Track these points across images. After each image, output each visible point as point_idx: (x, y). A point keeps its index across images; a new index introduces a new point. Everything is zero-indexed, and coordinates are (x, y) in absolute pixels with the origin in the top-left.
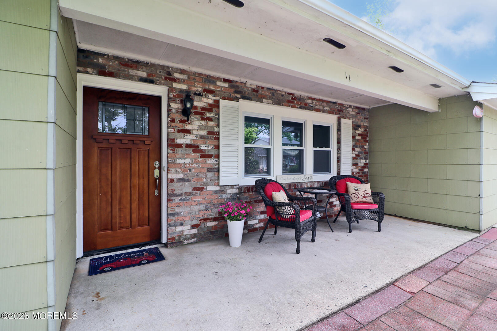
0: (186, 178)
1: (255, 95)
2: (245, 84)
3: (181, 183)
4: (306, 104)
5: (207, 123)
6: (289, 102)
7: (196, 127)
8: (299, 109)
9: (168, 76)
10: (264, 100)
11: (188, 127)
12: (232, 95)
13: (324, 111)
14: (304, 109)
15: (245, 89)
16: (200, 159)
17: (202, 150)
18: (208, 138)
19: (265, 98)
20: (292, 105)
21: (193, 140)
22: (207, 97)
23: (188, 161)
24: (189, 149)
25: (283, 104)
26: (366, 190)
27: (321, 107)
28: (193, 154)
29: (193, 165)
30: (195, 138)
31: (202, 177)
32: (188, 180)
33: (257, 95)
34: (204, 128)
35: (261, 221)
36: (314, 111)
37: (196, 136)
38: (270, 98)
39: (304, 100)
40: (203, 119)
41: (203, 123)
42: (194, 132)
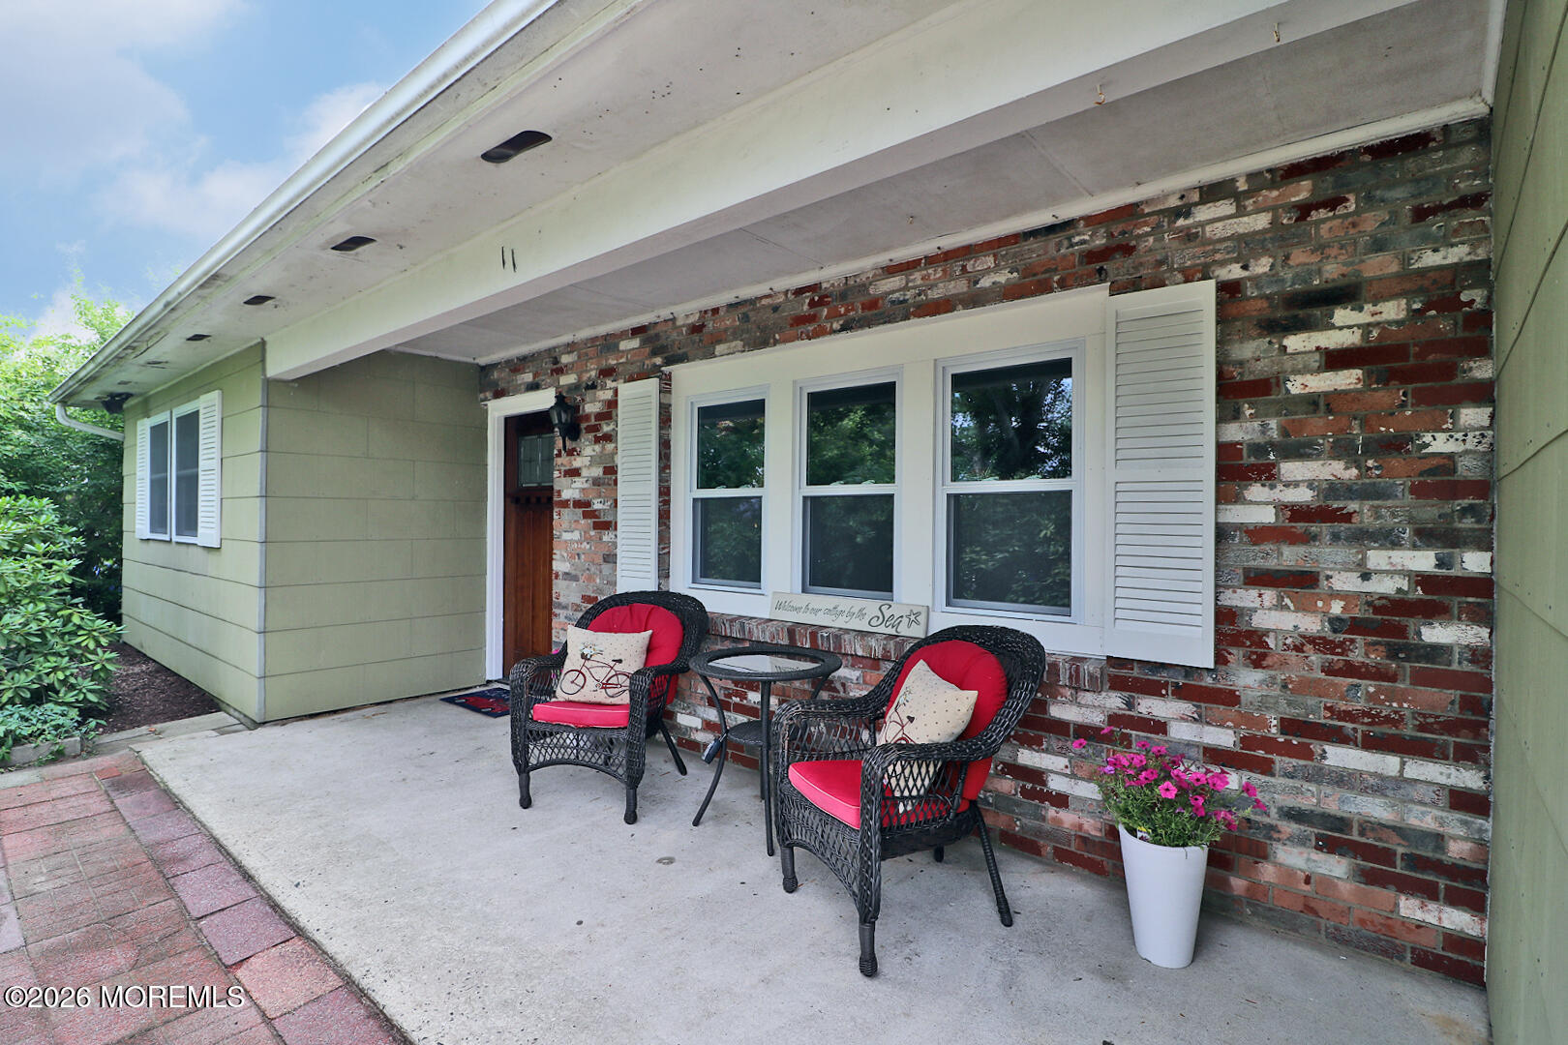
0: (574, 573)
1: (694, 343)
2: (674, 320)
3: (567, 582)
4: (873, 304)
5: (603, 448)
6: (800, 320)
7: (586, 461)
8: (843, 334)
9: (555, 367)
10: (719, 349)
11: (578, 462)
12: (647, 362)
13: (975, 299)
14: (861, 327)
15: (674, 335)
16: (592, 533)
17: (596, 511)
18: (604, 484)
19: (719, 342)
20: (810, 328)
21: (583, 489)
22: (604, 388)
23: (576, 536)
24: (577, 510)
25: (777, 336)
27: (959, 287)
28: (583, 522)
29: (583, 546)
30: (586, 486)
31: (594, 574)
32: (575, 578)
33: (700, 340)
34: (598, 460)
36: (914, 321)
37: (587, 481)
38: (736, 334)
39: (863, 287)
40: (597, 440)
41: (597, 448)
42: (585, 473)
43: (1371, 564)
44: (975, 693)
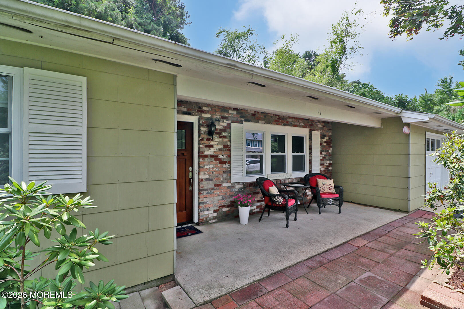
0: (211, 178)
1: (253, 118)
2: (247, 110)
3: (207, 182)
4: (287, 122)
5: (223, 140)
6: (276, 121)
7: (216, 143)
8: (283, 126)
9: (199, 109)
10: (260, 121)
11: (212, 143)
12: (239, 119)
13: (300, 126)
14: (286, 126)
15: (247, 114)
16: (219, 165)
17: (220, 158)
18: (224, 150)
19: (260, 120)
20: (278, 123)
21: (215, 152)
22: (223, 122)
23: (211, 166)
24: (212, 158)
25: (272, 123)
26: (330, 184)
27: (298, 124)
28: (214, 162)
29: (215, 169)
30: (216, 150)
31: (220, 177)
32: (212, 180)
33: (255, 118)
34: (221, 143)
35: (257, 207)
36: (293, 127)
37: (216, 149)
38: (263, 119)
39: (286, 119)
40: (220, 137)
41: (221, 140)
42: (215, 146)
43: (327, 162)
44: (333, 180)
